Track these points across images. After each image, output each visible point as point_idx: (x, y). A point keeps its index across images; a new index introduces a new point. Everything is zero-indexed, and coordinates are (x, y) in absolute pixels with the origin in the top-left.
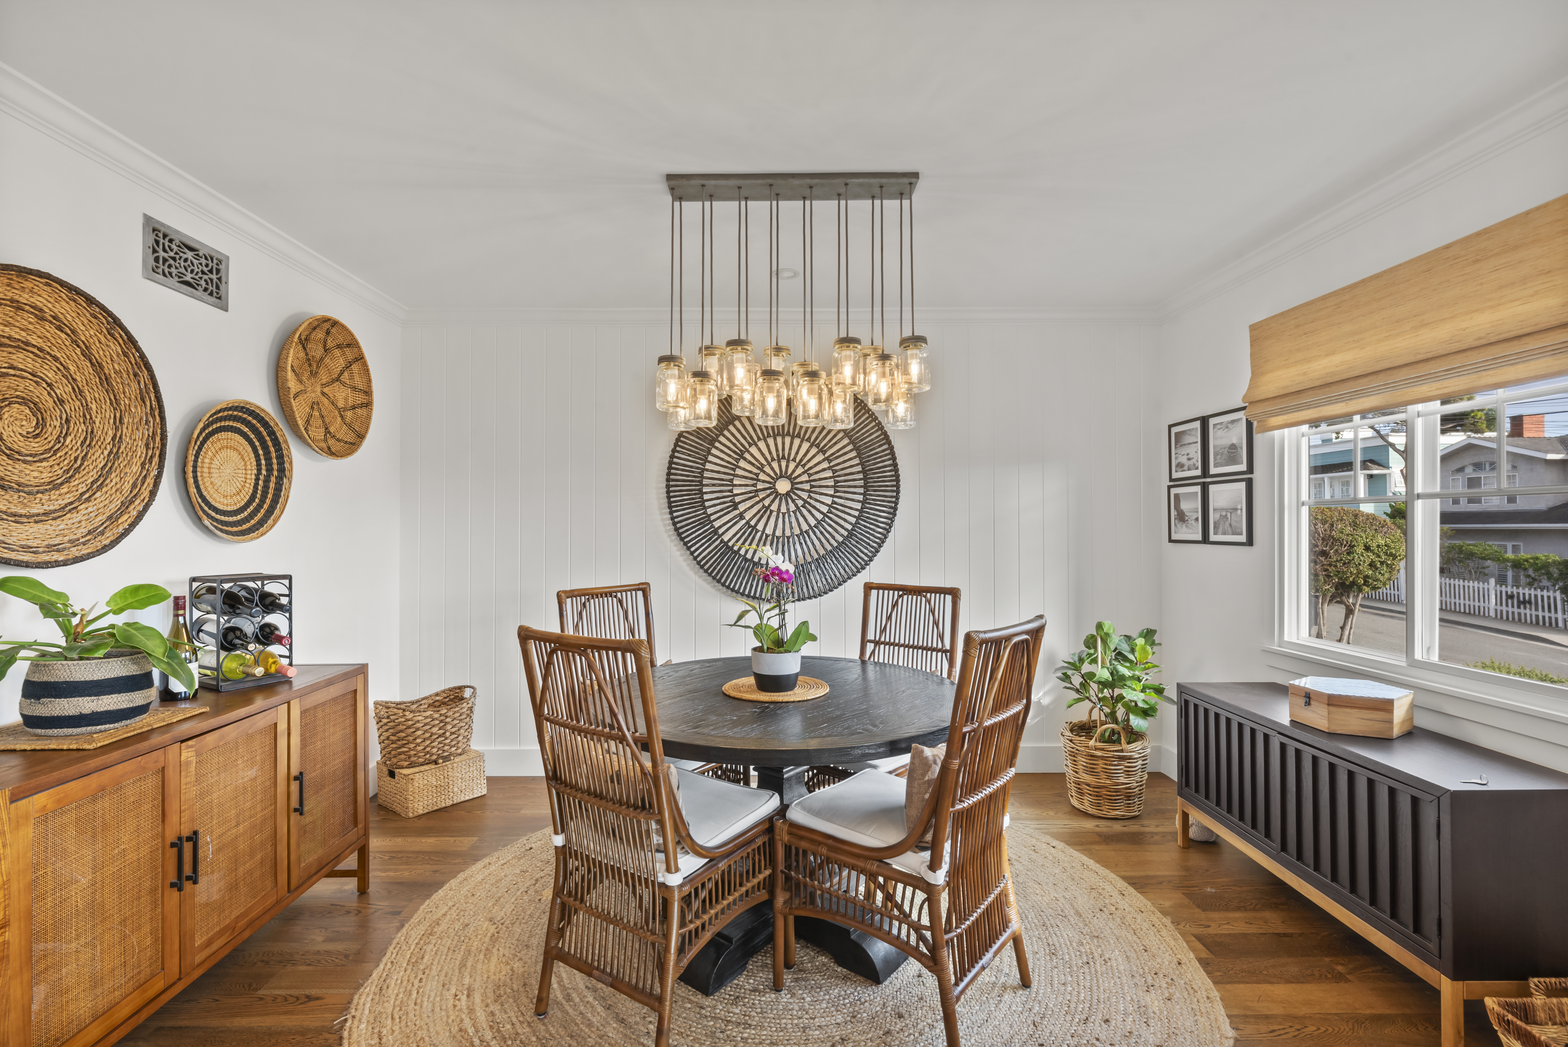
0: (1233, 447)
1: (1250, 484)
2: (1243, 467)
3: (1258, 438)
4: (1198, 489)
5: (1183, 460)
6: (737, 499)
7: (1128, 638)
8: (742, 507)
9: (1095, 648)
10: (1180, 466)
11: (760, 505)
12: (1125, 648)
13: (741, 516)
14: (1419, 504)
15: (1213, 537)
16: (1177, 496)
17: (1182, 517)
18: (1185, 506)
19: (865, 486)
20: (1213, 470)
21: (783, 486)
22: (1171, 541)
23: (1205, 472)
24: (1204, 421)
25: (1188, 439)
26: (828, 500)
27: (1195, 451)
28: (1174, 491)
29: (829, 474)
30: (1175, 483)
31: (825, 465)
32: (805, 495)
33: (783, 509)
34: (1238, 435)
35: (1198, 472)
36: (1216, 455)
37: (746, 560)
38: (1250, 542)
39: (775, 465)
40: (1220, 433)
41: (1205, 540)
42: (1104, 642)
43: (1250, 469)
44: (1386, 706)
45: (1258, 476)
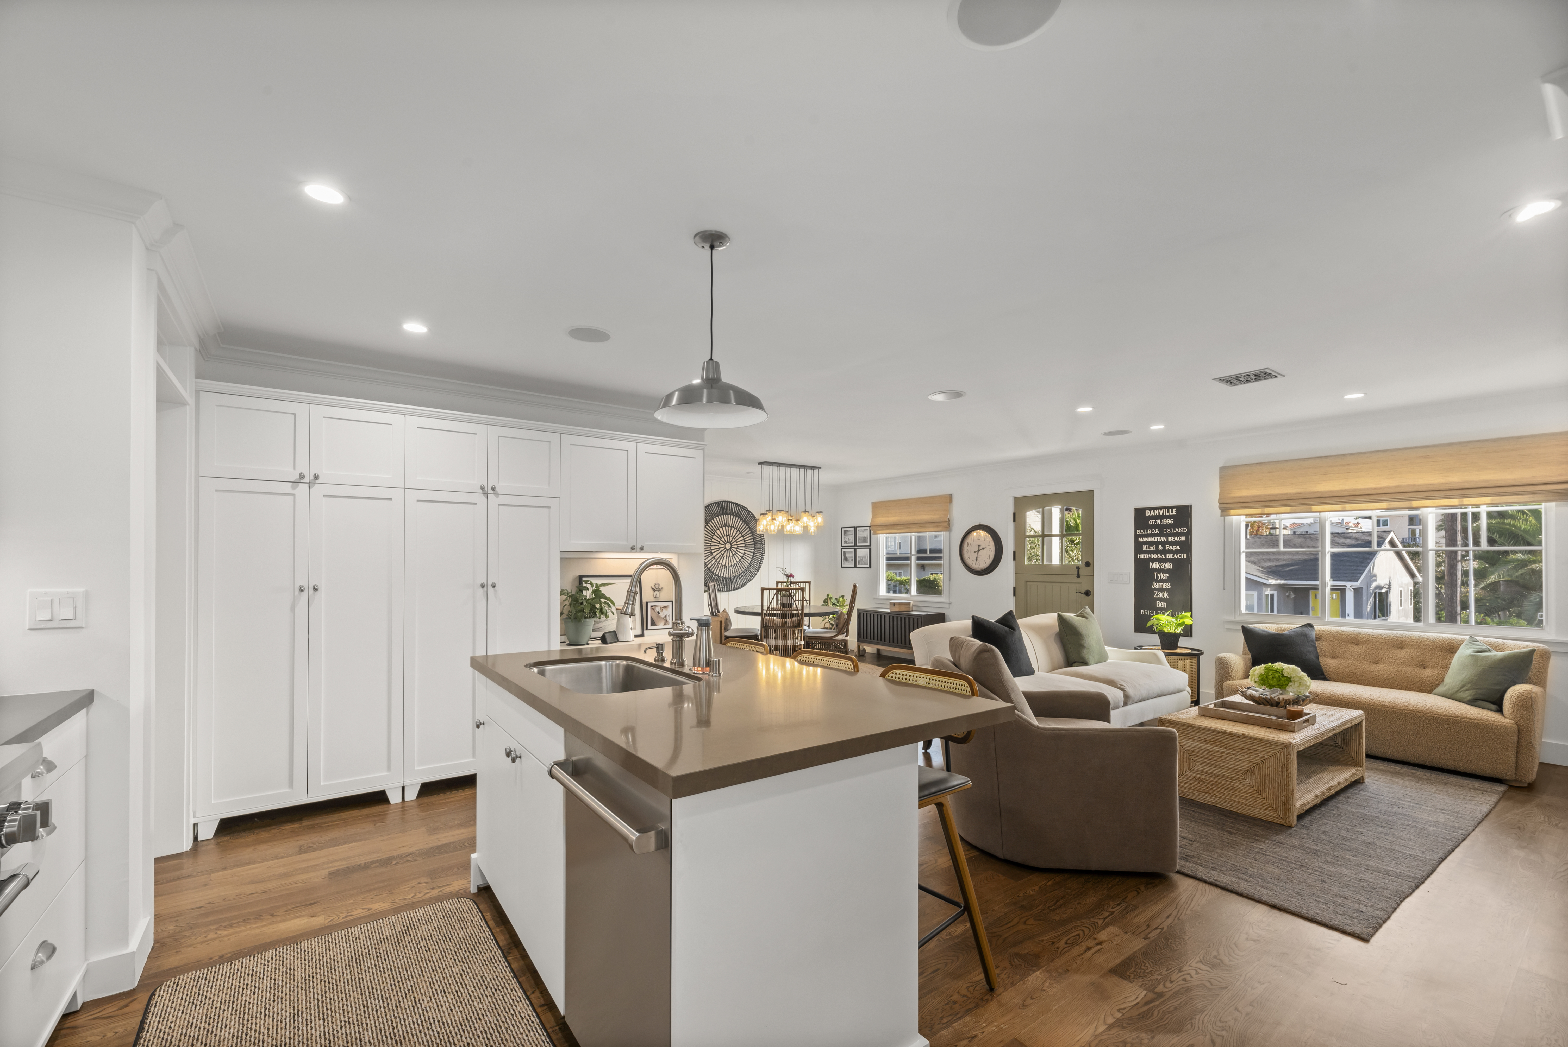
0: (865, 537)
1: (870, 549)
2: (868, 544)
3: (873, 536)
4: (853, 550)
5: (847, 540)
6: (713, 551)
7: (836, 599)
8: (714, 554)
9: (827, 602)
10: (846, 542)
11: (720, 554)
12: (836, 602)
13: (714, 558)
14: (913, 557)
15: (858, 566)
16: (844, 552)
17: (846, 559)
18: (847, 555)
19: (754, 547)
20: (858, 544)
21: (728, 546)
22: (842, 567)
23: (855, 545)
24: (855, 528)
25: (849, 533)
26: (743, 552)
27: (852, 538)
28: (843, 550)
29: (743, 542)
30: (843, 547)
31: (742, 538)
32: (735, 550)
33: (728, 556)
34: (867, 534)
35: (853, 545)
36: (859, 539)
37: (716, 575)
38: (870, 567)
39: (725, 537)
40: (860, 533)
41: (855, 566)
42: (830, 600)
43: (870, 545)
44: (909, 604)
45: (872, 547)
